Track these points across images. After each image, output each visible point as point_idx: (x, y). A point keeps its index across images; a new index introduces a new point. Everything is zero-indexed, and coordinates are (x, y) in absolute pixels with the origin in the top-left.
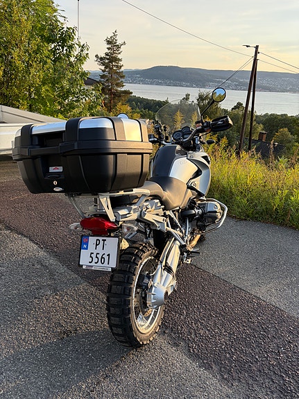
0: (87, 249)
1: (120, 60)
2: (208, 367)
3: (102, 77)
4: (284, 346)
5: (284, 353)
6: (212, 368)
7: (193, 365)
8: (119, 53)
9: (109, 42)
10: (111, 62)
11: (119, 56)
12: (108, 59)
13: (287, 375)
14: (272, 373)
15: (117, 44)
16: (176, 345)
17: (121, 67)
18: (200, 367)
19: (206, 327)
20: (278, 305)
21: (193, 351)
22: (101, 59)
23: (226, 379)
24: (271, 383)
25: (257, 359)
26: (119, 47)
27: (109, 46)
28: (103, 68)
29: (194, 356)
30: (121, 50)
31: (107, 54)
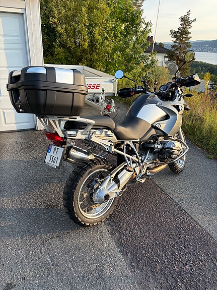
0: (50, 152)
1: (190, 33)
2: (125, 254)
3: (173, 47)
4: (194, 262)
5: (191, 266)
6: (127, 255)
7: (115, 249)
8: (190, 28)
9: (182, 20)
10: (182, 35)
11: (189, 30)
12: (180, 33)
13: (182, 281)
14: (171, 276)
15: (189, 20)
16: (112, 234)
17: (189, 38)
18: (120, 252)
19: (140, 229)
20: (211, 233)
21: (121, 241)
22: (175, 33)
23: (133, 266)
24: (165, 282)
25: (165, 262)
26: (190, 23)
27: (182, 23)
28: (175, 40)
29: (120, 244)
30: (191, 25)
31: (179, 29)
